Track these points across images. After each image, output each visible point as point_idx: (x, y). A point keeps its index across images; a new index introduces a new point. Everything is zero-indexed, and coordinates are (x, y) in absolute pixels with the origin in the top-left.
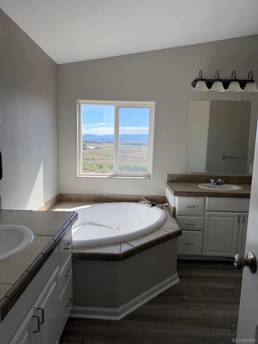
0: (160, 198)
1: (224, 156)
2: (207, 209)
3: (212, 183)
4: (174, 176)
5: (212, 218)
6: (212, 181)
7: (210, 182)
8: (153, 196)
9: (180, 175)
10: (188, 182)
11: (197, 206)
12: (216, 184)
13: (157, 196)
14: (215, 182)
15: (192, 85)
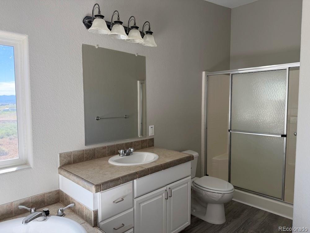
0: (50, 196)
1: (98, 117)
2: (135, 196)
3: (121, 155)
4: (69, 155)
5: (142, 205)
6: (121, 152)
7: (119, 154)
8: (36, 197)
9: (78, 151)
10: (90, 160)
11: (125, 196)
12: (126, 155)
13: (44, 195)
14: (125, 152)
15: (84, 22)
